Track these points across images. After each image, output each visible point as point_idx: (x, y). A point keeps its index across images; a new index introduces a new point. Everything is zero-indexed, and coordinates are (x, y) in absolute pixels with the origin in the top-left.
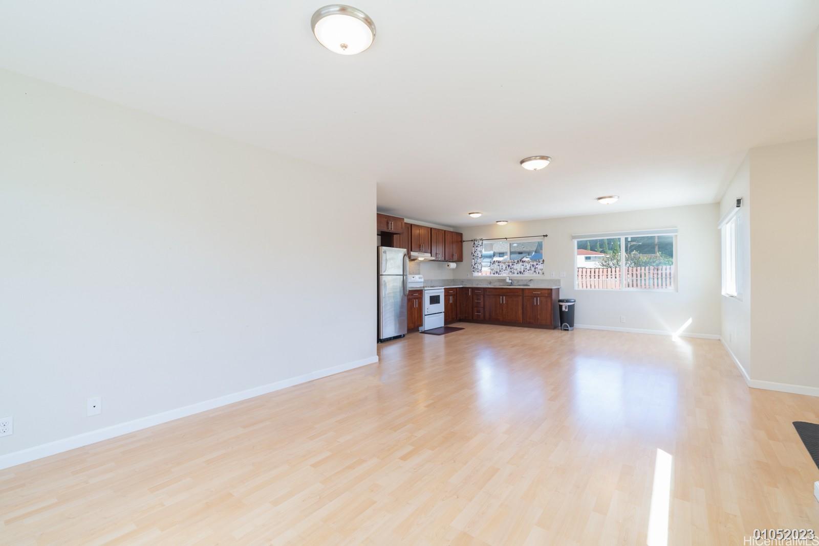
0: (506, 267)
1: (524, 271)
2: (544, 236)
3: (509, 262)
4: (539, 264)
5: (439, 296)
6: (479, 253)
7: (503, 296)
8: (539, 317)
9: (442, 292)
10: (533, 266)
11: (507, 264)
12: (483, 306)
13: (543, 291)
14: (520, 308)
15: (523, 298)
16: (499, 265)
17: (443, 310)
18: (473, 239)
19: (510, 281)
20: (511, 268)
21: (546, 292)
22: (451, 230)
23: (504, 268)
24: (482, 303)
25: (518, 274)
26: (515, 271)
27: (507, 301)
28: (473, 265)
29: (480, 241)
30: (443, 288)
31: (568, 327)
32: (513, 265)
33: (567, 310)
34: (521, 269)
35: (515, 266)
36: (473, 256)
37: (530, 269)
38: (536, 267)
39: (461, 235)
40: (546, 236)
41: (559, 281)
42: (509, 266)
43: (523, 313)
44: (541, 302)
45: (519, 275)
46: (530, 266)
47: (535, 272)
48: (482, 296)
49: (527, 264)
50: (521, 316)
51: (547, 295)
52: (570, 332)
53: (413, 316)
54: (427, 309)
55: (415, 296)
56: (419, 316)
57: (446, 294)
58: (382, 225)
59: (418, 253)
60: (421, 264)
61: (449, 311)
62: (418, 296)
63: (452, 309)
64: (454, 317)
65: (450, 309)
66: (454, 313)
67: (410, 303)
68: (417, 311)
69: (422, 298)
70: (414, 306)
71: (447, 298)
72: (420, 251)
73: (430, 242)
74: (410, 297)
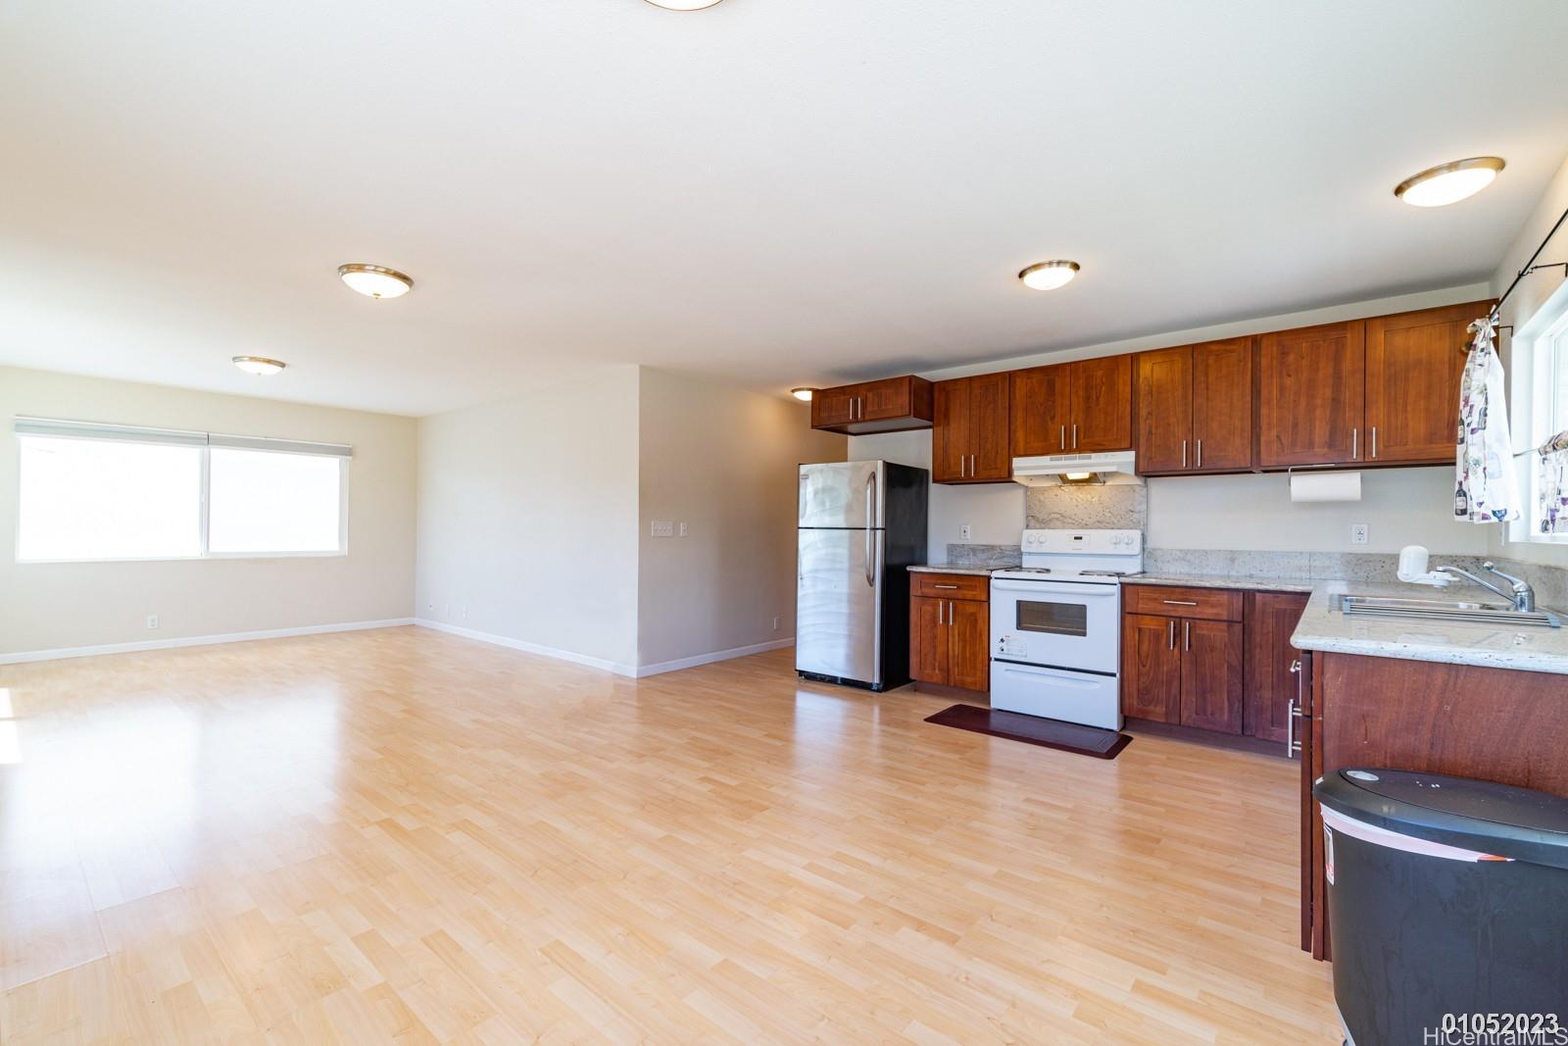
5: (1085, 605)
9: (1113, 594)
28: (1460, 474)
53: (940, 649)
54: (1002, 640)
55: (948, 592)
56: (968, 655)
57: (1142, 608)
58: (833, 414)
59: (1048, 458)
60: (1153, 490)
61: (1175, 684)
62: (959, 594)
63: (1202, 680)
64: (1216, 717)
65: (1183, 674)
66: (1221, 701)
67: (928, 607)
68: (957, 638)
69: (988, 602)
70: (939, 619)
71: (1151, 624)
72: (1060, 449)
73: (1126, 409)
74: (928, 591)
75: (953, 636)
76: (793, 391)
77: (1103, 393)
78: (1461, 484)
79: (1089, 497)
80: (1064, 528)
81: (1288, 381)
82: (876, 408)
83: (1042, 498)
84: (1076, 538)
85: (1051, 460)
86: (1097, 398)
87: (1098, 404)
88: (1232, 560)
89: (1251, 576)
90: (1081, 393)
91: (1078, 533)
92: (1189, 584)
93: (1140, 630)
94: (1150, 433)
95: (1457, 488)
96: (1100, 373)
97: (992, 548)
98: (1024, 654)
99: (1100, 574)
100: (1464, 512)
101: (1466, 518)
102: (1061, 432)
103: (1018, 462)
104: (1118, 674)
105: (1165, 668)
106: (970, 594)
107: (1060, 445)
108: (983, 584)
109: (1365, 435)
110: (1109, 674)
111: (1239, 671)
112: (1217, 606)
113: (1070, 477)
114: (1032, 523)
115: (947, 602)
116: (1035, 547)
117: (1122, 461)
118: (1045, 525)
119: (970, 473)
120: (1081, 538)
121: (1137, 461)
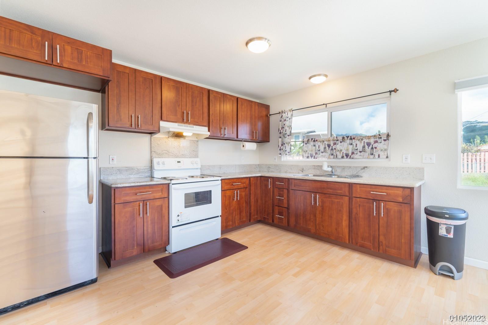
0: (325, 148)
1: (353, 153)
2: (390, 92)
3: (329, 141)
4: (379, 141)
5: (211, 191)
6: (287, 129)
7: (316, 193)
8: (382, 238)
9: (219, 185)
10: (369, 144)
11: (326, 143)
12: (286, 206)
13: (391, 191)
14: (345, 218)
15: (350, 199)
16: (315, 146)
17: (220, 213)
18: (281, 111)
19: (330, 169)
20: (332, 149)
21: (400, 192)
23: (322, 149)
24: (285, 201)
25: (343, 157)
26: (338, 153)
27: (323, 202)
28: (281, 145)
29: (289, 113)
30: (220, 178)
31: (452, 273)
32: (335, 144)
33: (451, 236)
34: (347, 150)
35: (339, 146)
36: (280, 133)
37: (364, 150)
38: (375, 146)
39: (267, 107)
40: (396, 91)
41: (421, 170)
42: (329, 146)
43: (350, 226)
44: (387, 211)
45: (345, 160)
46: (362, 144)
47: (372, 154)
48: (286, 191)
49: (358, 142)
50: (346, 231)
51: (401, 200)
52: (457, 282)
53: (140, 231)
54: (178, 216)
55: (144, 196)
56: (156, 230)
57: (227, 188)
59: (176, 124)
60: (200, 143)
61: (234, 212)
62: (152, 196)
63: (240, 209)
64: (243, 220)
65: (236, 209)
66: (244, 214)
67: (129, 209)
68: (150, 222)
69: (168, 198)
70: (140, 214)
71: (228, 193)
72: (183, 121)
73: (206, 110)
74: (128, 198)
75: (147, 222)
77: (198, 101)
79: (179, 143)
80: (169, 157)
81: (243, 114)
83: (159, 143)
84: (178, 162)
85: (178, 125)
86: (196, 103)
87: (196, 105)
90: (190, 98)
91: (179, 160)
93: (226, 196)
94: (212, 121)
95: (279, 148)
96: (197, 92)
98: (189, 219)
100: (280, 154)
102: (183, 113)
103: (163, 124)
104: (221, 216)
105: (232, 208)
106: (158, 195)
107: (183, 120)
108: (165, 188)
109: (256, 133)
110: (218, 217)
111: (248, 203)
112: (243, 183)
113: (184, 134)
114: (154, 155)
115: (144, 201)
116: (161, 167)
117: (204, 131)
118: (160, 155)
119: (138, 125)
120: (180, 162)
121: (209, 131)
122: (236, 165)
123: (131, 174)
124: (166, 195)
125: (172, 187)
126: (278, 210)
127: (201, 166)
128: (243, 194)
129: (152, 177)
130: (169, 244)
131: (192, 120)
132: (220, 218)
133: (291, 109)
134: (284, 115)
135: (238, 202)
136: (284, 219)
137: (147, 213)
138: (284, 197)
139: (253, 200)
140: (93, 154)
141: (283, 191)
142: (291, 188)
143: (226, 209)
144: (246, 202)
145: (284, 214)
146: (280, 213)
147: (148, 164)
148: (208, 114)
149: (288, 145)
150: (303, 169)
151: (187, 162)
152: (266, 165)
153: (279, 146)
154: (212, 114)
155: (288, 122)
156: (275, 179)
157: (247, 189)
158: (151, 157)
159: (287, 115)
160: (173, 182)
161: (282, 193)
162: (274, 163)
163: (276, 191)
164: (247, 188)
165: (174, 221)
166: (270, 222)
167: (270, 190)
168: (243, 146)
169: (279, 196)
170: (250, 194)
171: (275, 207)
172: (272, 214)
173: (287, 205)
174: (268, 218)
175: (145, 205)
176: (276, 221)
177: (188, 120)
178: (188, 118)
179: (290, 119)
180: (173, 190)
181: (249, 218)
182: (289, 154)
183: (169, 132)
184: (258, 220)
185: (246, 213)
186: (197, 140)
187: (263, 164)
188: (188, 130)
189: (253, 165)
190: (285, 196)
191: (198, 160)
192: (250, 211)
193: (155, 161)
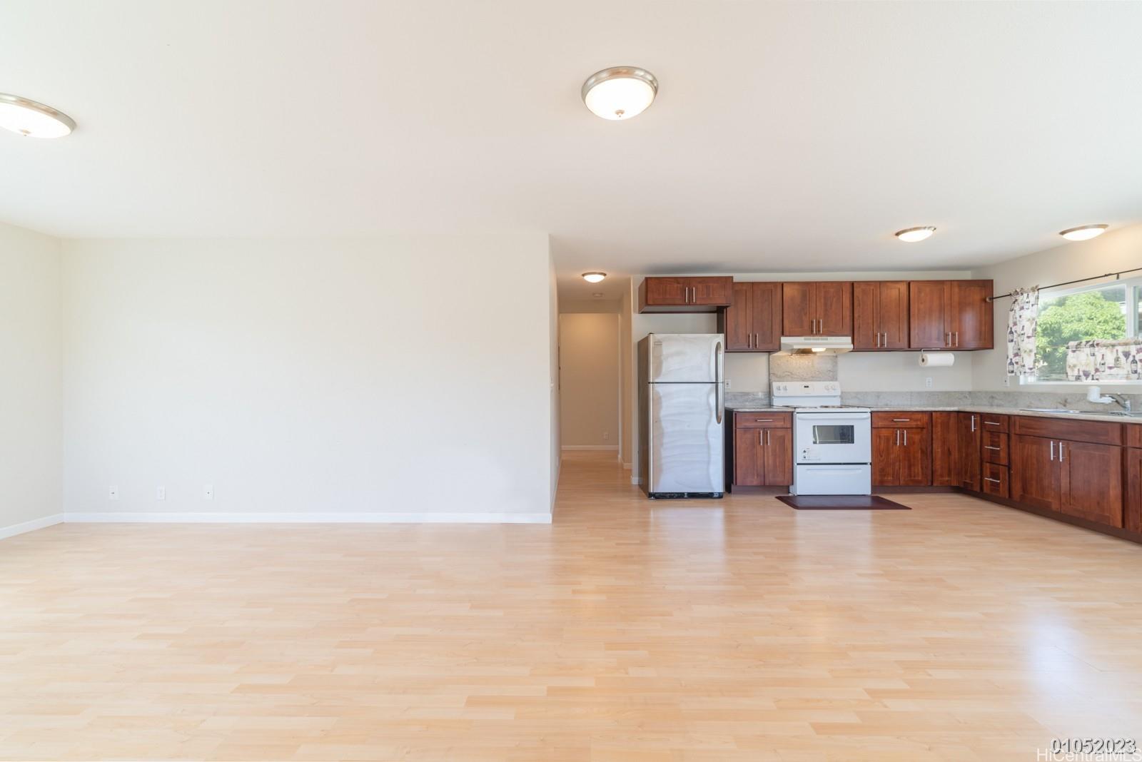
0: (1117, 359)
3: (1126, 345)
5: (854, 427)
6: (1027, 324)
7: (1057, 440)
9: (866, 419)
12: (1005, 462)
14: (1114, 481)
16: (1093, 355)
17: (869, 460)
18: (1013, 291)
20: (1134, 361)
22: (968, 276)
23: (1110, 361)
24: (1003, 455)
27: (1069, 454)
28: (1011, 356)
29: (1031, 294)
30: (869, 410)
36: (1011, 332)
39: (989, 285)
42: (1127, 355)
43: (1125, 497)
48: (1003, 437)
50: (1116, 505)
53: (760, 462)
54: (805, 452)
55: (764, 424)
56: (778, 464)
57: (882, 425)
58: (668, 296)
59: (803, 338)
60: (839, 359)
61: (897, 464)
62: (772, 425)
63: (909, 460)
64: (916, 478)
65: (901, 458)
66: (918, 469)
67: (749, 436)
68: (770, 454)
69: (791, 428)
70: (760, 442)
71: (885, 433)
72: (811, 333)
73: (847, 313)
74: (748, 424)
75: (768, 453)
76: (583, 275)
77: (834, 303)
78: (1011, 359)
79: (807, 362)
80: (793, 381)
81: (922, 306)
82: (705, 296)
83: (779, 363)
84: (805, 387)
85: (805, 339)
86: (831, 305)
87: (831, 308)
88: (878, 397)
89: (887, 405)
90: (822, 300)
91: (806, 384)
92: (905, 410)
93: (880, 437)
94: (859, 327)
95: (1009, 361)
96: (832, 290)
97: (747, 394)
98: (819, 458)
99: (833, 407)
100: (1012, 372)
101: (1013, 374)
102: (812, 322)
103: (784, 340)
104: (871, 464)
105: (892, 456)
106: (780, 424)
107: (811, 331)
108: (788, 417)
109: (953, 335)
110: (866, 464)
111: (928, 453)
112: (916, 420)
113: (814, 350)
114: (773, 378)
115: (765, 430)
116: (782, 393)
117: (845, 342)
118: (781, 379)
119: (756, 345)
120: (808, 387)
121: (853, 343)
122: (912, 392)
123: (747, 401)
124: (789, 426)
125: (798, 417)
126: (990, 469)
127: (842, 393)
128: (917, 438)
129: (770, 405)
130: (793, 484)
131: (825, 329)
132: (869, 467)
133: (1037, 287)
134: (1020, 298)
135: (906, 450)
136: (1001, 485)
137: (767, 443)
138: (1002, 447)
139: (939, 450)
140: (720, 380)
141: (999, 437)
142: (1013, 432)
143: (881, 456)
144: (922, 452)
145: (1001, 476)
146: (995, 475)
147: (765, 388)
148: (851, 318)
149: (1030, 355)
150: (1066, 401)
151: (818, 387)
152: (986, 392)
153: (1008, 358)
154: (859, 316)
155: (1029, 310)
156: (983, 416)
157: (925, 431)
158: (769, 380)
159: (1028, 297)
160: (798, 410)
161: (997, 440)
162: (1005, 390)
163: (986, 436)
164: (923, 428)
165: (799, 458)
166: (975, 489)
167: (975, 435)
168: (923, 360)
169: (992, 445)
170: (932, 440)
171: (985, 463)
172: (979, 477)
173: (1007, 461)
174: (972, 484)
175: (765, 434)
176: (986, 490)
177: (819, 331)
178: (819, 327)
179: (1032, 305)
180: (797, 420)
181: (930, 478)
182: (1032, 372)
183: (792, 349)
184: (952, 485)
185: (922, 468)
186: (835, 354)
187: (979, 392)
188: (820, 345)
189: (955, 392)
190: (1003, 445)
191: (836, 384)
192: (932, 466)
193: (775, 385)
